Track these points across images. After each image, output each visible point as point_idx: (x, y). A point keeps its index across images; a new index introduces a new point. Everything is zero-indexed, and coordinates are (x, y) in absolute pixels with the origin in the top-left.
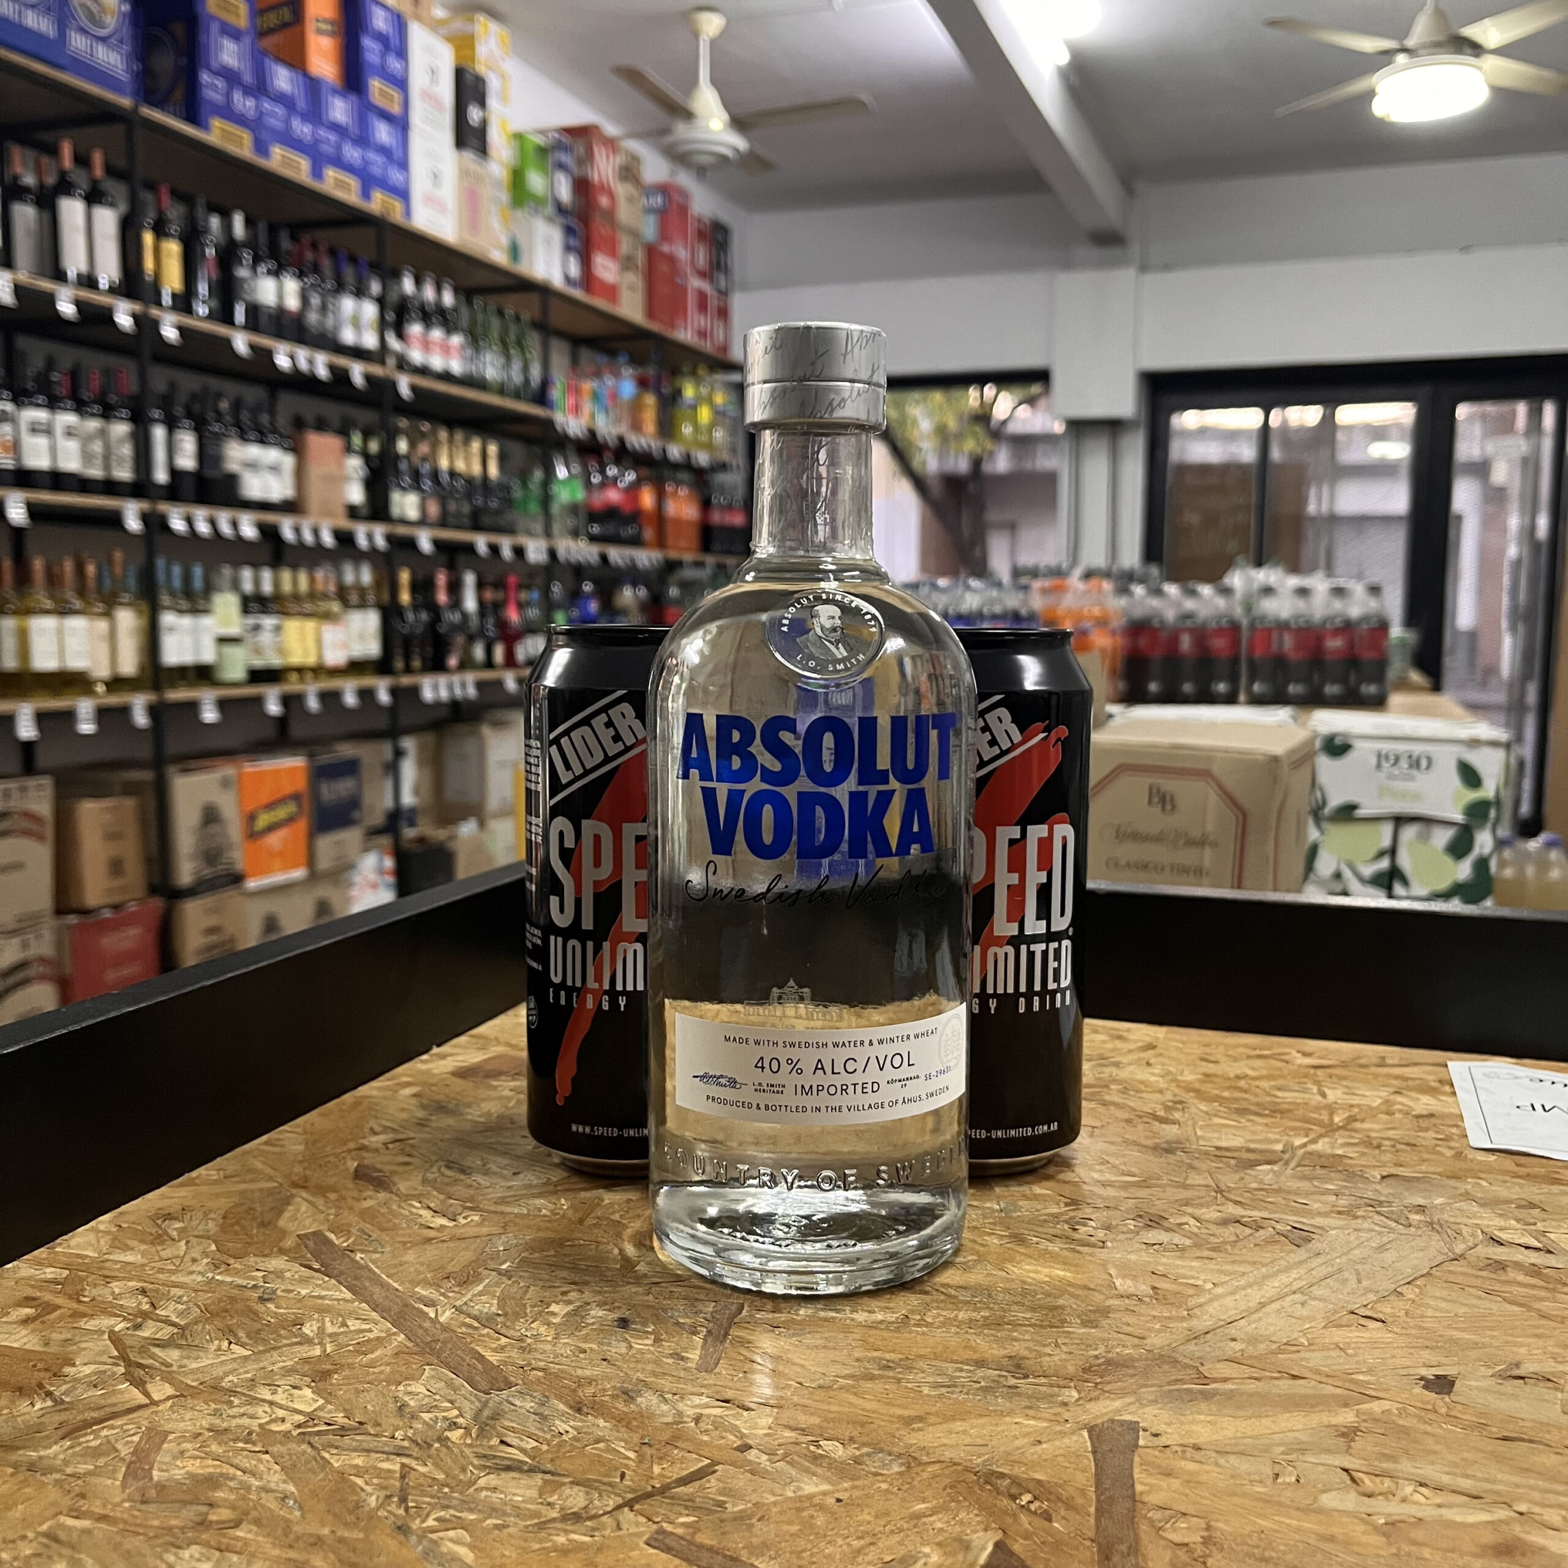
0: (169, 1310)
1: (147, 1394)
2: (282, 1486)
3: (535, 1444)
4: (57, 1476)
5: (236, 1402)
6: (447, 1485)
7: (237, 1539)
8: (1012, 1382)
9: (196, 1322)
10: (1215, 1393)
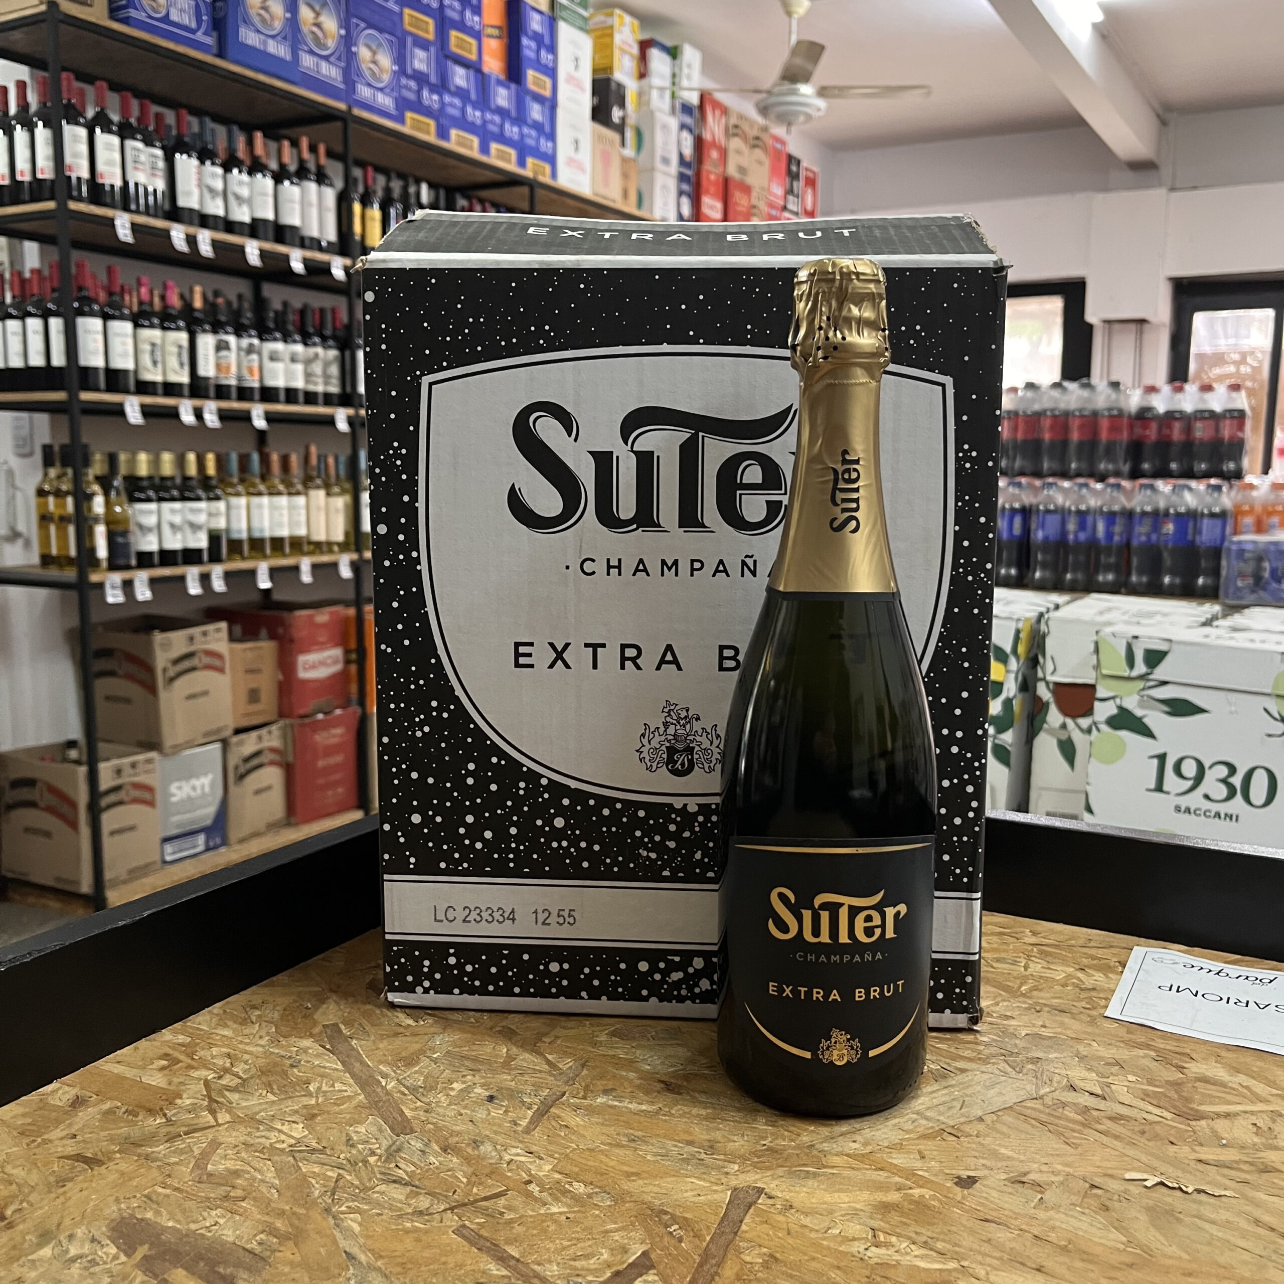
0: (239, 1069)
1: (216, 1120)
2: (273, 1180)
3: (413, 1168)
4: (158, 1163)
5: (262, 1128)
6: (357, 1187)
7: (242, 1207)
8: (703, 1156)
9: (252, 1078)
10: (824, 1174)
